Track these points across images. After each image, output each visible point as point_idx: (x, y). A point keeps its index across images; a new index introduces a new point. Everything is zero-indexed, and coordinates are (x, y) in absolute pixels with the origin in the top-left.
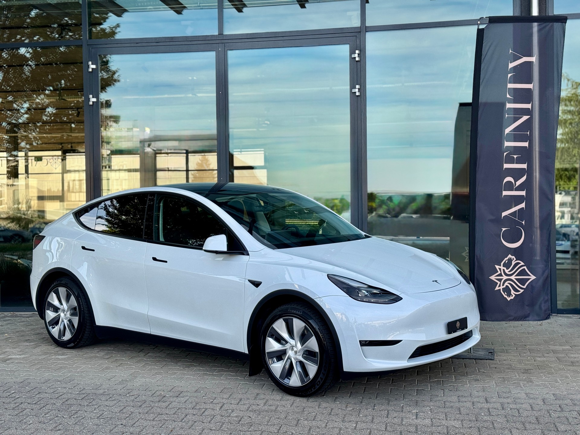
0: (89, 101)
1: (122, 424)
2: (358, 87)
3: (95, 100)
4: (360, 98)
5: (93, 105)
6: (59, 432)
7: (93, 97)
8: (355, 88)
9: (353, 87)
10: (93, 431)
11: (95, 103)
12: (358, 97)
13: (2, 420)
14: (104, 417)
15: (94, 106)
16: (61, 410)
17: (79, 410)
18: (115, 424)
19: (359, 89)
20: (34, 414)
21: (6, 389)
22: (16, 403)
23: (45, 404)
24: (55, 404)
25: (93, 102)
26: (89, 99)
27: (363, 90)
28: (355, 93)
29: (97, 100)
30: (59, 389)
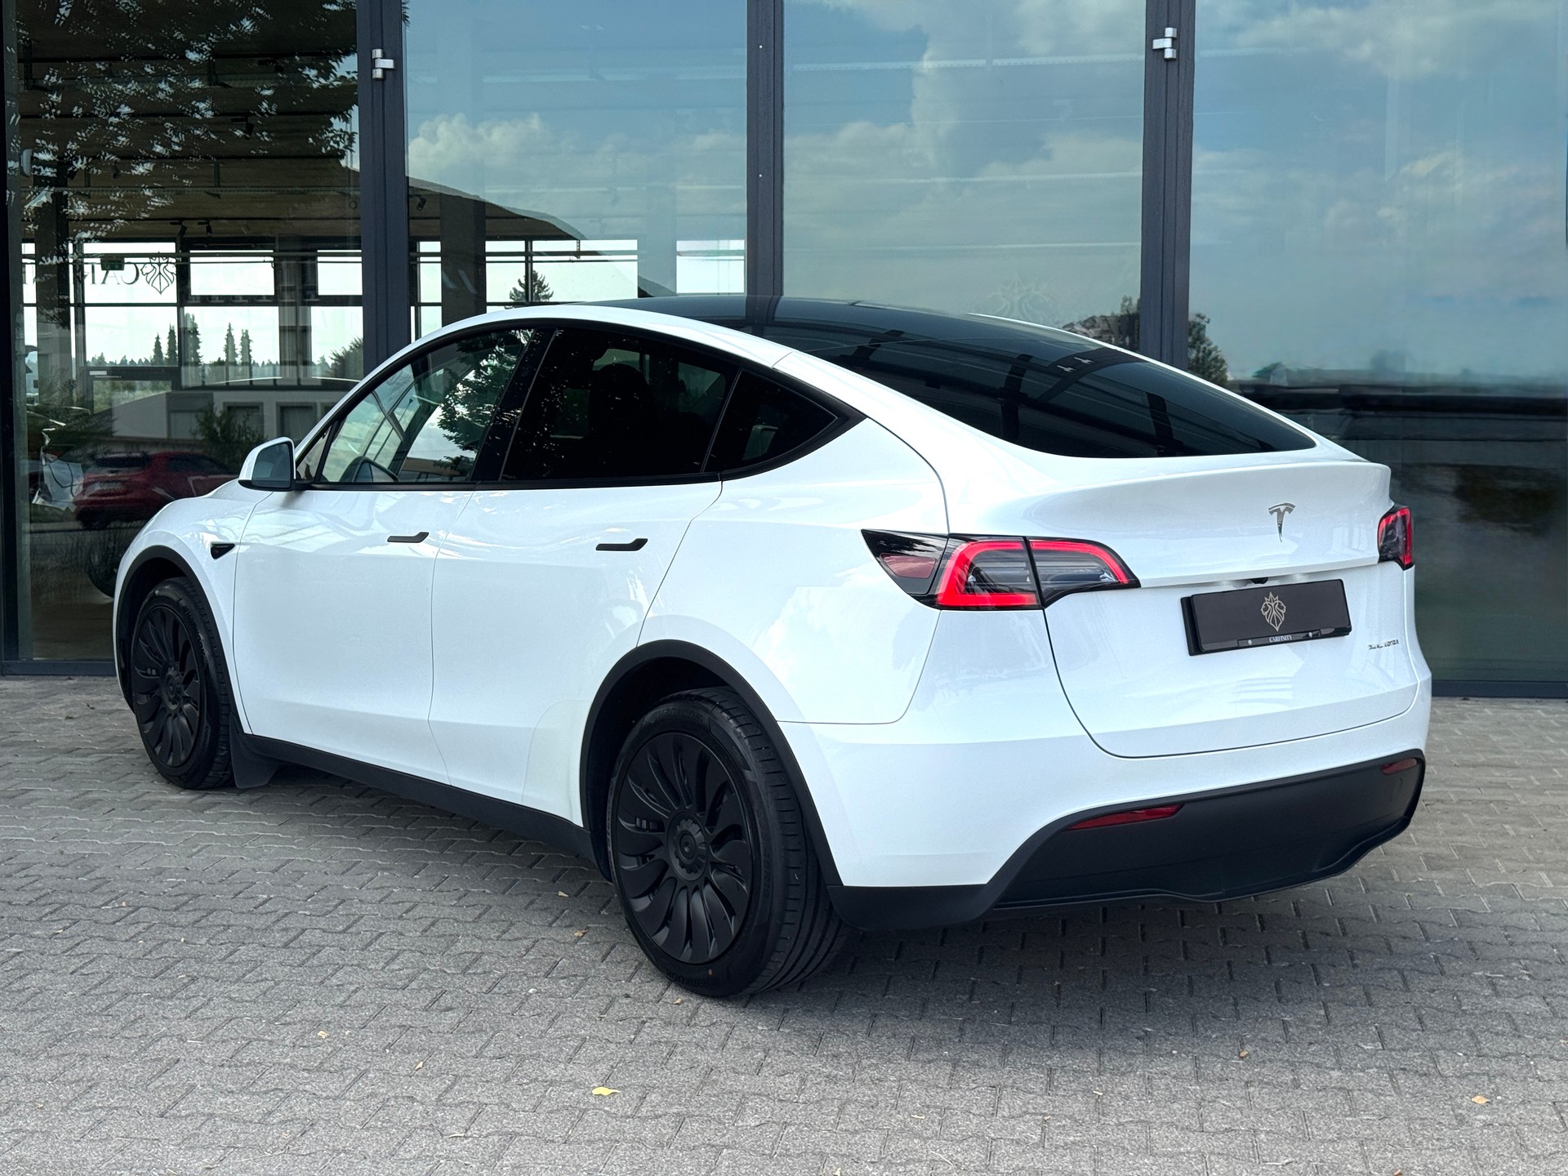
0: (373, 67)
1: (627, 996)
2: (1169, 32)
3: (389, 64)
4: (1176, 67)
5: (383, 79)
6: (450, 1014)
7: (384, 57)
8: (1163, 36)
9: (1155, 32)
10: (550, 1014)
11: (389, 74)
12: (1170, 64)
13: (266, 979)
14: (566, 974)
15: (387, 83)
16: (429, 951)
17: (482, 953)
18: (608, 996)
19: (1173, 39)
20: (355, 962)
21: (239, 889)
22: (286, 930)
23: (375, 934)
24: (401, 934)
25: (384, 70)
26: (373, 61)
27: (1185, 43)
28: (1160, 53)
29: (395, 64)
30: (395, 890)
